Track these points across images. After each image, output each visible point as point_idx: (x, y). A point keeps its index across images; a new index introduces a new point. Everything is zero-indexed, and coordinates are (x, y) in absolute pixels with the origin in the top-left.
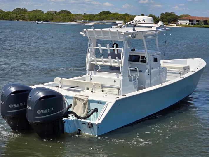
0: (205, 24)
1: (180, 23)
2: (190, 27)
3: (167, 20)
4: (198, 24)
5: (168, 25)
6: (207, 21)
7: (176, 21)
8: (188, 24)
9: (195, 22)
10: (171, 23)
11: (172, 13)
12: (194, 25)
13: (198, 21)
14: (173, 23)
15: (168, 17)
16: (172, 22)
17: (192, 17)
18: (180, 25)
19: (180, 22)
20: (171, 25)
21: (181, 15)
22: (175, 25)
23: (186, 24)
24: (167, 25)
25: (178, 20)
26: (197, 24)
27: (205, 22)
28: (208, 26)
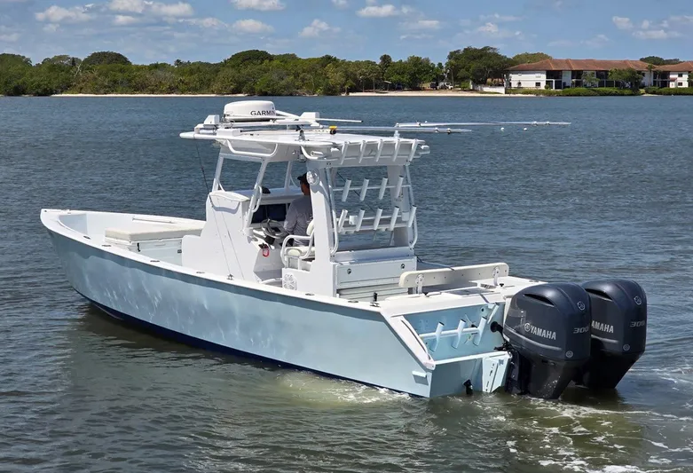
0: (601, 85)
1: (514, 85)
2: (550, 94)
3: (474, 74)
4: (578, 84)
5: (477, 91)
6: (606, 72)
7: (502, 78)
8: (543, 87)
9: (567, 79)
10: (484, 83)
11: (486, 49)
12: (565, 87)
13: (577, 74)
14: (491, 85)
15: (474, 65)
16: (489, 80)
17: (556, 62)
18: (515, 91)
19: (515, 79)
20: (486, 89)
21: (518, 56)
22: (502, 90)
23: (538, 84)
24: (473, 90)
25: (508, 72)
26: (573, 83)
27: (602, 75)
28: (613, 90)
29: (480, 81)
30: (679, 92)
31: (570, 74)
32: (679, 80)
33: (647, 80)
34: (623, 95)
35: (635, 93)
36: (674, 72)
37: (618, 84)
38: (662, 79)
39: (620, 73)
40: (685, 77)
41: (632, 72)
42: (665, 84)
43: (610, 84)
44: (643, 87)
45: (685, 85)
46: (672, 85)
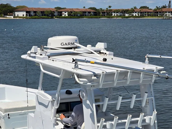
0: (42, 15)
1: (16, 15)
2: (27, 18)
3: (4, 12)
4: (35, 15)
5: (5, 17)
6: (44, 11)
7: (12, 13)
8: (25, 16)
9: (32, 14)
10: (7, 15)
11: (7, 4)
12: (31, 16)
13: (35, 12)
14: (9, 15)
15: (4, 9)
16: (8, 14)
17: (29, 8)
18: (16, 17)
19: (17, 14)
20: (8, 17)
21: (17, 7)
22: (12, 17)
23: (23, 15)
24: (4, 17)
25: (14, 12)
26: (34, 15)
27: (43, 13)
28: (46, 17)
29: (6, 14)
30: (65, 18)
31: (33, 12)
32: (65, 14)
33: (56, 14)
34: (49, 18)
35: (52, 18)
36: (64, 12)
37: (47, 15)
38: (60, 14)
39: (48, 12)
40: (67, 13)
41: (51, 11)
42: (61, 15)
43: (45, 15)
44: (55, 16)
45: (67, 15)
46: (63, 15)
